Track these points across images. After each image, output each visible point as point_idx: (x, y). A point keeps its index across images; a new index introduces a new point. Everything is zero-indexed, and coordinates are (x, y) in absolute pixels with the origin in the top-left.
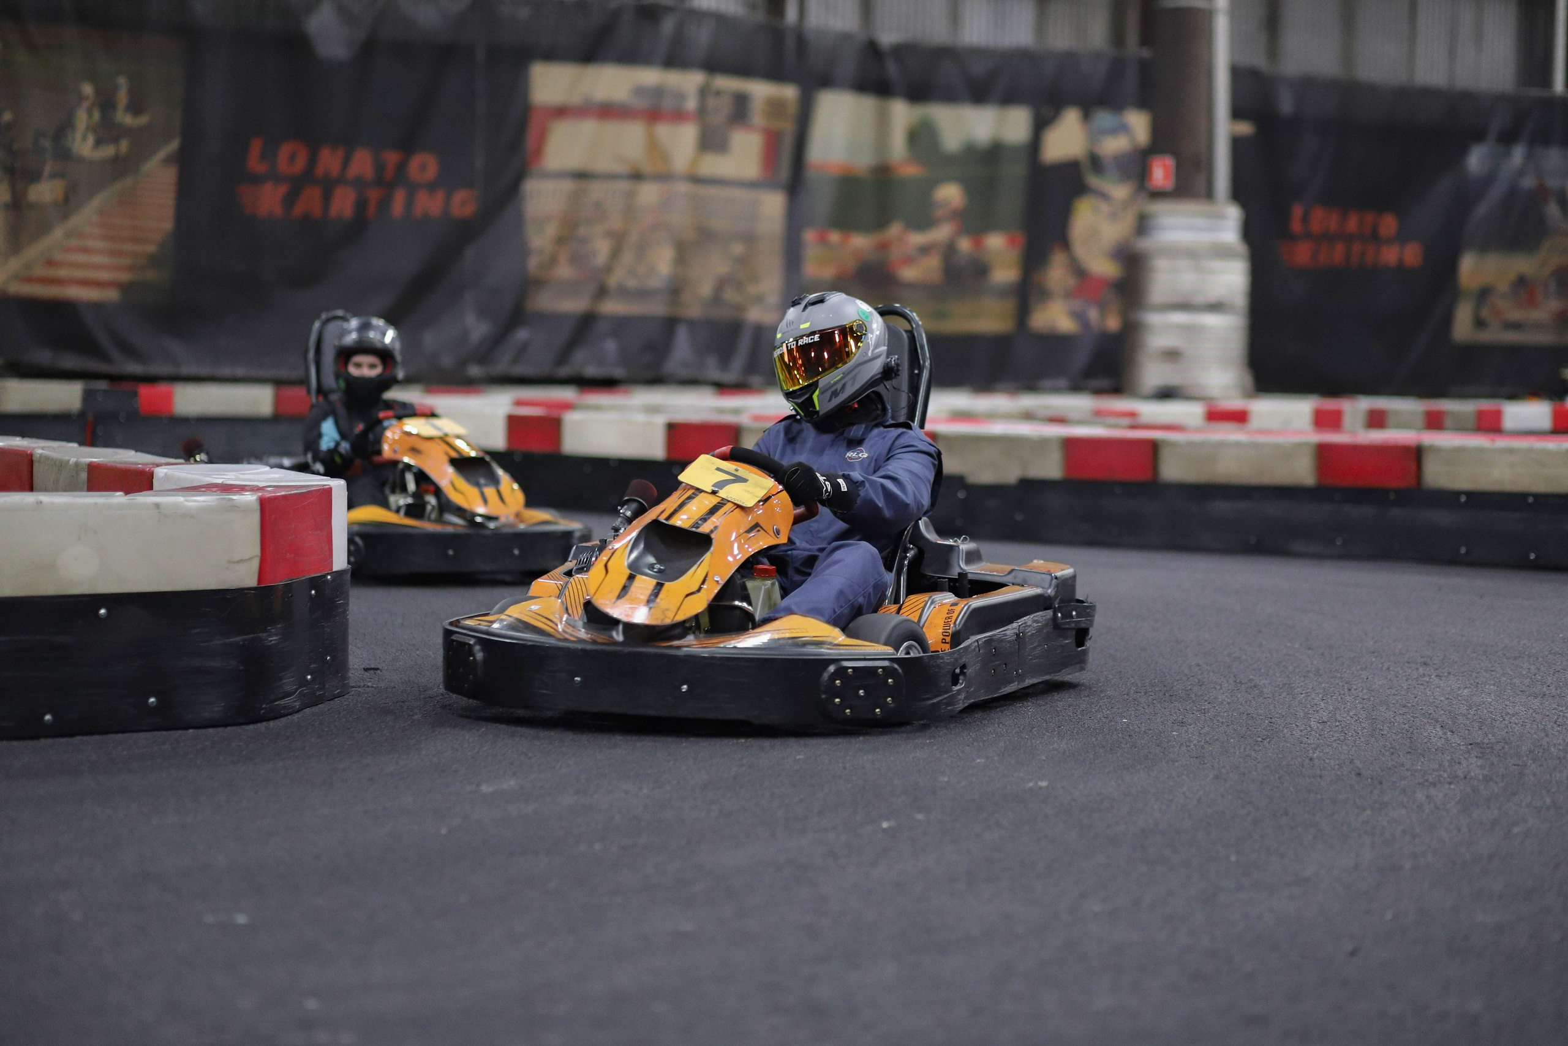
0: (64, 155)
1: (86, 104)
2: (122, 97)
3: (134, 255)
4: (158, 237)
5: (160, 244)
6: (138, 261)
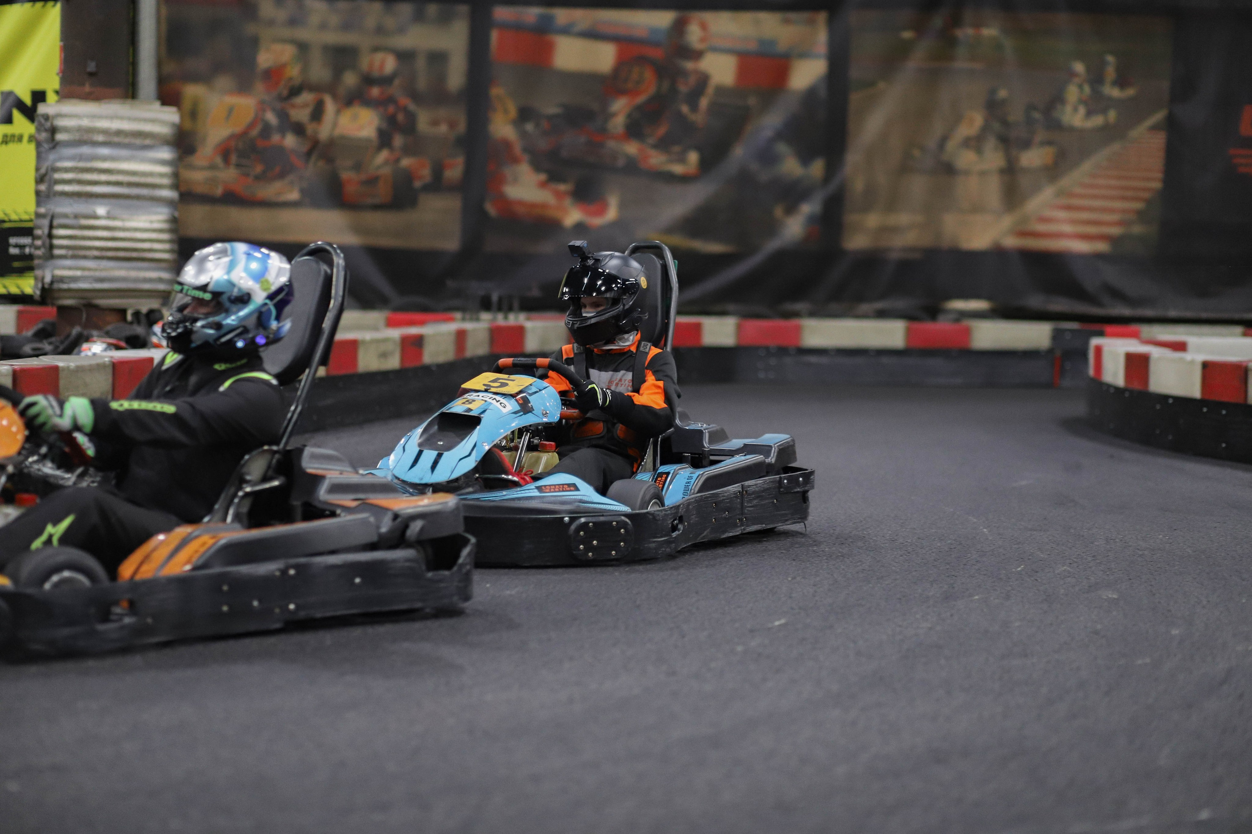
0: (1055, 125)
1: (1076, 80)
2: (1110, 72)
3: (1124, 211)
4: (1146, 195)
5: (1148, 202)
6: (1128, 216)
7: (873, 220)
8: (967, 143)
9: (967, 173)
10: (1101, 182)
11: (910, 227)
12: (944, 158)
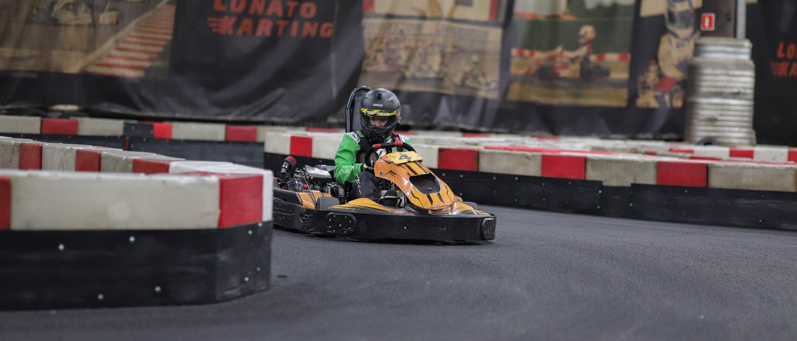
3: (152, 53)
4: (163, 43)
5: (165, 47)
6: (154, 56)
7: (7, 51)
8: (67, 6)
9: (67, 25)
10: (140, 34)
11: (30, 58)
12: (53, 15)
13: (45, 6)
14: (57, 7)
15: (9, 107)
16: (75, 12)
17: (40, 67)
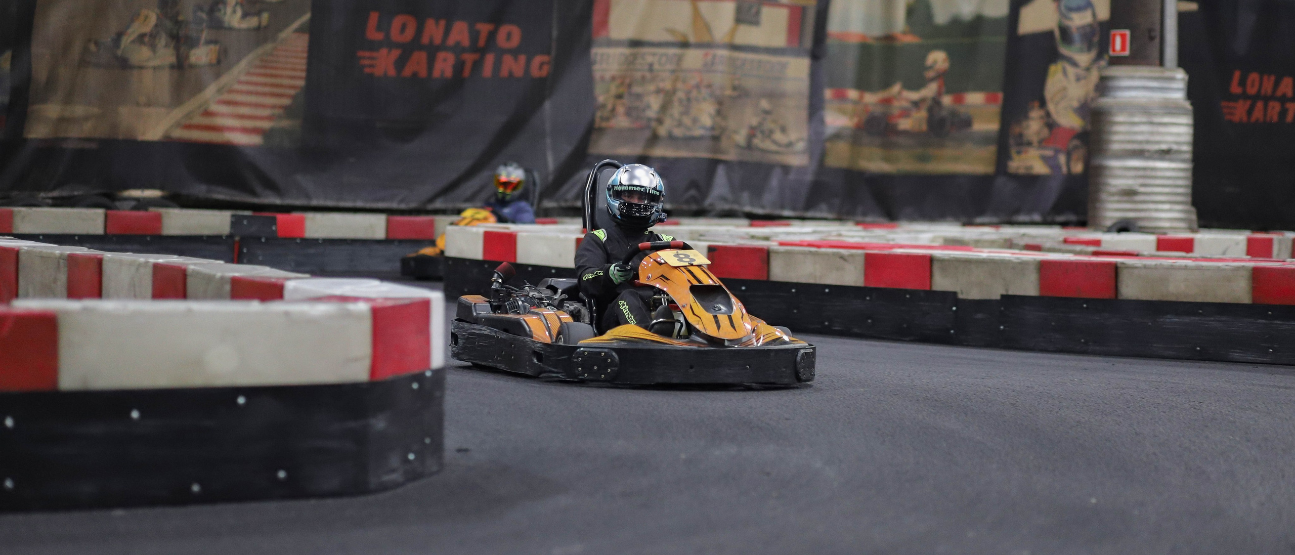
3: (273, 107)
4: (292, 92)
5: (294, 98)
6: (277, 112)
7: (52, 110)
8: (141, 38)
9: (141, 68)
10: (255, 79)
11: (86, 118)
12: (119, 53)
13: (107, 39)
14: (126, 41)
15: (56, 194)
16: (153, 47)
17: (102, 131)
